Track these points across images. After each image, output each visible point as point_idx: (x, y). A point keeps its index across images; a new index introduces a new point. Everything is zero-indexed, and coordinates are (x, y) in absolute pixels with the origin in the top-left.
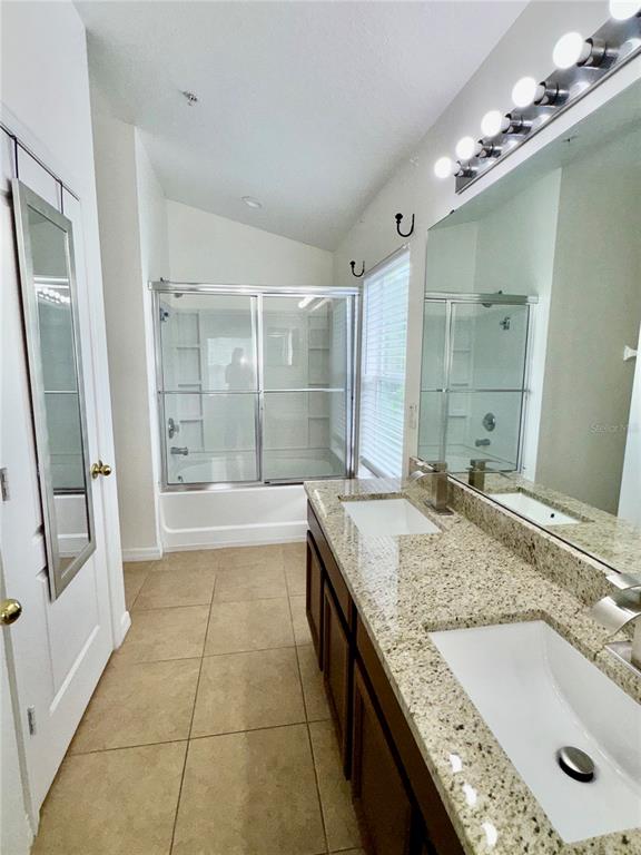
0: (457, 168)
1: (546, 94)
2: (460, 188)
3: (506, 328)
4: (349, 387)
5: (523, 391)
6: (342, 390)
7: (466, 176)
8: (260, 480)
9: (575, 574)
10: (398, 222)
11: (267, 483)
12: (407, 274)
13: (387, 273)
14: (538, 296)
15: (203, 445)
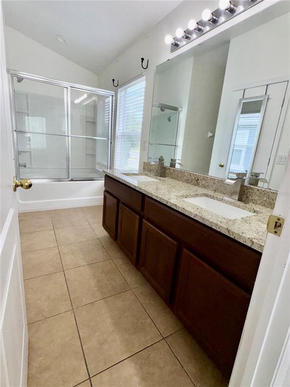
0: (173, 41)
1: (213, 18)
2: (172, 51)
3: (170, 121)
4: (110, 138)
5: (175, 146)
6: (106, 139)
7: (176, 46)
8: (69, 178)
9: (213, 184)
10: (142, 62)
11: (72, 180)
12: (144, 85)
13: (128, 87)
14: (182, 108)
15: (31, 165)
